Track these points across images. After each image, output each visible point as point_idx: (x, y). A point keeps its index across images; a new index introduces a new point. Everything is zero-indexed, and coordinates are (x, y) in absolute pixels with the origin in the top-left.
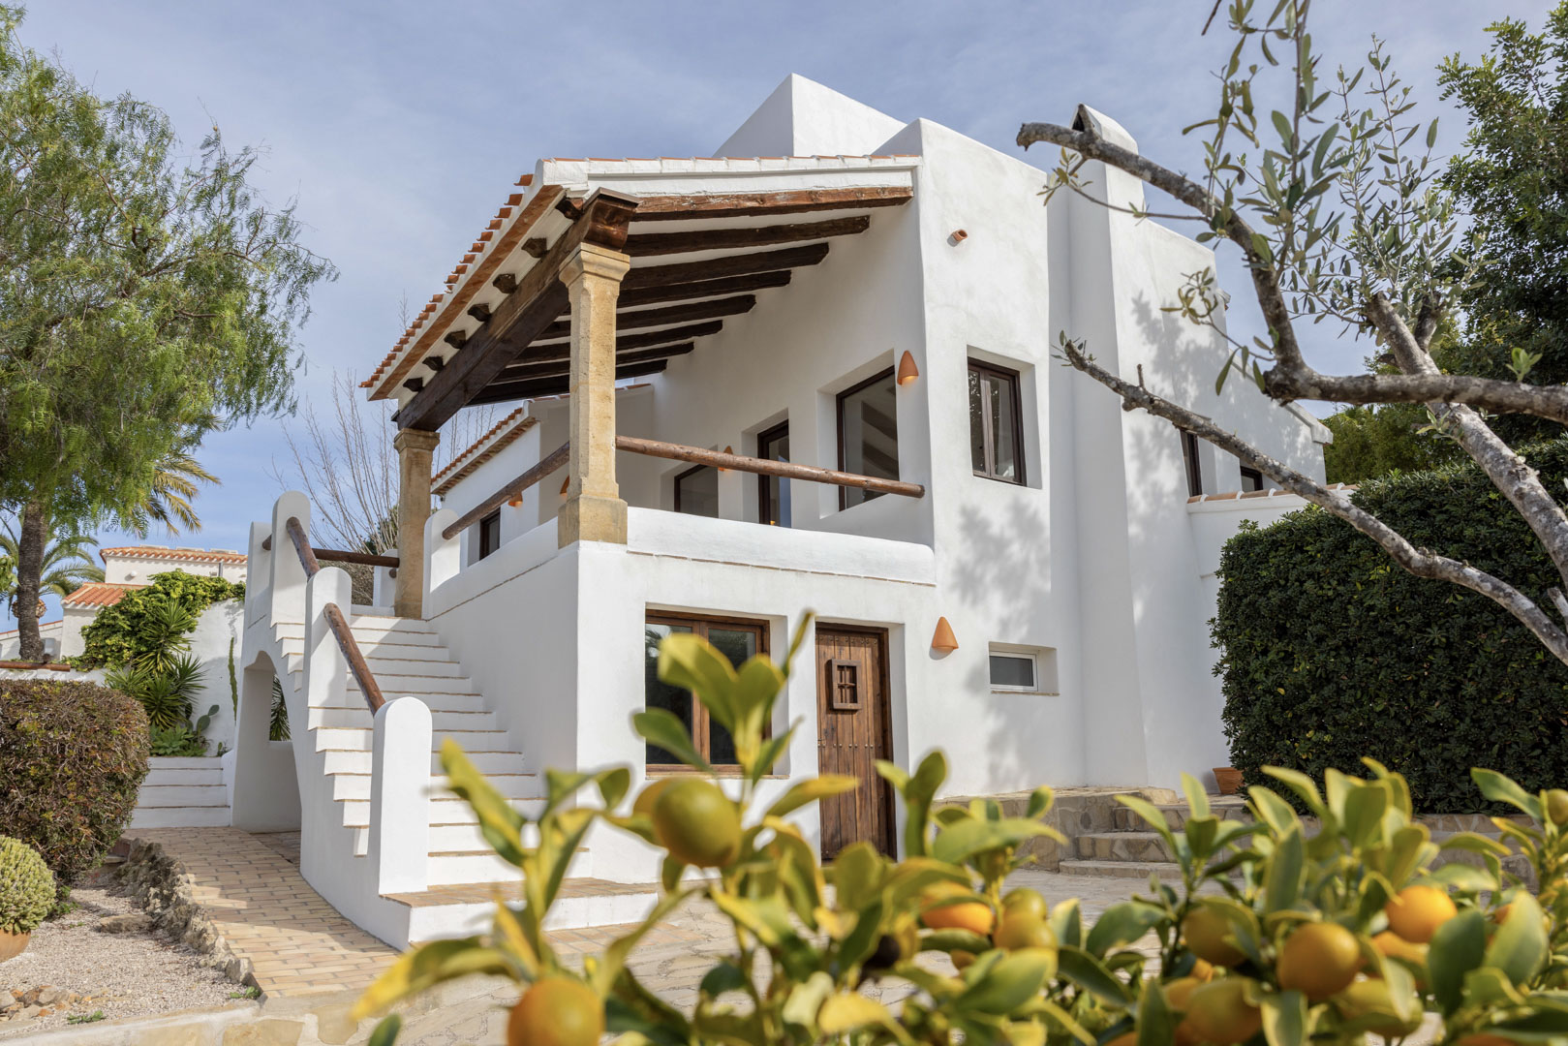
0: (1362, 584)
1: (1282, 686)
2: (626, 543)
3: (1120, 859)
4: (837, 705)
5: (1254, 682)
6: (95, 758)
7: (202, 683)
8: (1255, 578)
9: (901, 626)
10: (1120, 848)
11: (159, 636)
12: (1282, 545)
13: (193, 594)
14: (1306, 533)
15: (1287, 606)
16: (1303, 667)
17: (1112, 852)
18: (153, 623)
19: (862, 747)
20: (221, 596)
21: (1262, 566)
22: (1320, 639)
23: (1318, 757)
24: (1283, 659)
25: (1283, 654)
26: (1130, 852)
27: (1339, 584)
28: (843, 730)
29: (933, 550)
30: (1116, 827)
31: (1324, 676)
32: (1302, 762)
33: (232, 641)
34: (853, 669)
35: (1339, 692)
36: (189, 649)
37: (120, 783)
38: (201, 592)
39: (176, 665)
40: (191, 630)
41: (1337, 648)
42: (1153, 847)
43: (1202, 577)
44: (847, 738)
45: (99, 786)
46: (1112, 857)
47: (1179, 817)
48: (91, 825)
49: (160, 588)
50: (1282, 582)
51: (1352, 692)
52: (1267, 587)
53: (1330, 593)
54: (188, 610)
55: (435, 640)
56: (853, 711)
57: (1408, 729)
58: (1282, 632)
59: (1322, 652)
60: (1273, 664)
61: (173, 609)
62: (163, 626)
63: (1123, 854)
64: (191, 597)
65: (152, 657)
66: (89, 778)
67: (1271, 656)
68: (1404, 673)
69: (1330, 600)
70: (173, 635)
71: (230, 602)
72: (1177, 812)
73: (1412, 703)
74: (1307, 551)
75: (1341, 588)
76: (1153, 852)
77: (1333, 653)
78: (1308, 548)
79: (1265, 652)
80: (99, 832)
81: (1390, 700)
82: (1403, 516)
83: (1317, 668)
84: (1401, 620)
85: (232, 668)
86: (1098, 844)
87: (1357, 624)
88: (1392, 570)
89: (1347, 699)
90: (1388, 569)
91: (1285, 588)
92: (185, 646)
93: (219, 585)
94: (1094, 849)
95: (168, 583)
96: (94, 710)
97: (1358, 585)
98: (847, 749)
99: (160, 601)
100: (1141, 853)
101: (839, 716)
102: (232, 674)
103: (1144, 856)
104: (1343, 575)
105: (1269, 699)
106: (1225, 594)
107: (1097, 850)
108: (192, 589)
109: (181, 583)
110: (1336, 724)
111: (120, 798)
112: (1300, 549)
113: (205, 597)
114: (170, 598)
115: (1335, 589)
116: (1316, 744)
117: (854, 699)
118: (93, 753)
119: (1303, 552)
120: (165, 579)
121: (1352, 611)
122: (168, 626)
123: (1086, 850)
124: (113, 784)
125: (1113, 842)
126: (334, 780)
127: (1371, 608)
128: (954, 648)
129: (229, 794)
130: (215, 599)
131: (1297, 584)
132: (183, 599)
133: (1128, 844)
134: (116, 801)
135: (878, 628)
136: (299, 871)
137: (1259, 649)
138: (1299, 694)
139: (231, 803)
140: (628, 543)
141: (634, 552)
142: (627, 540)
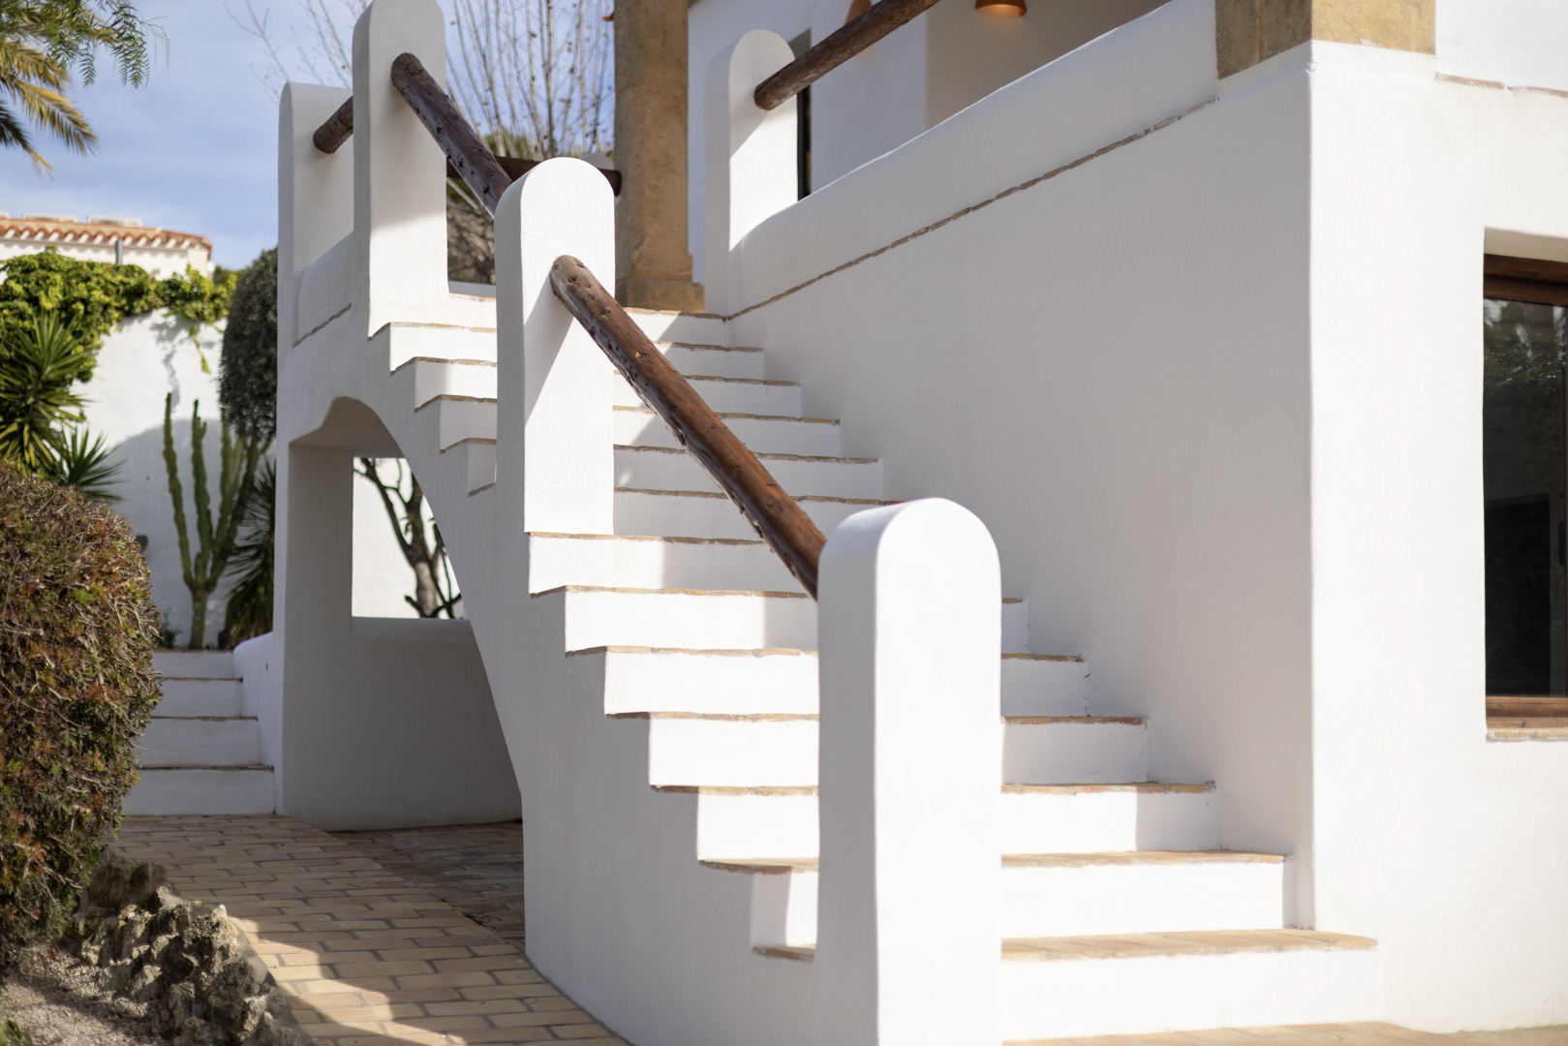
6: (41, 664)
7: (111, 490)
11: (24, 391)
13: (85, 302)
18: (11, 361)
20: (140, 305)
33: (169, 399)
36: (82, 418)
37: (99, 727)
38: (98, 295)
39: (61, 451)
40: (85, 376)
45: (53, 733)
48: (40, 837)
49: (18, 288)
54: (77, 334)
55: (754, 364)
61: (48, 332)
62: (31, 371)
64: (80, 307)
65: (11, 437)
66: (30, 715)
70: (52, 389)
71: (158, 316)
80: (56, 850)
85: (170, 456)
92: (74, 411)
93: (133, 282)
95: (32, 276)
96: (28, 538)
99: (22, 316)
102: (172, 470)
108: (81, 290)
109: (58, 277)
111: (101, 766)
113: (106, 306)
114: (39, 309)
118: (40, 652)
120: (28, 270)
122: (39, 369)
124: (85, 730)
126: (646, 731)
129: (271, 737)
130: (128, 314)
132: (66, 307)
134: (94, 773)
136: (521, 953)
139: (275, 755)
140: (1437, 51)
141: (1454, 79)
142: (1434, 43)
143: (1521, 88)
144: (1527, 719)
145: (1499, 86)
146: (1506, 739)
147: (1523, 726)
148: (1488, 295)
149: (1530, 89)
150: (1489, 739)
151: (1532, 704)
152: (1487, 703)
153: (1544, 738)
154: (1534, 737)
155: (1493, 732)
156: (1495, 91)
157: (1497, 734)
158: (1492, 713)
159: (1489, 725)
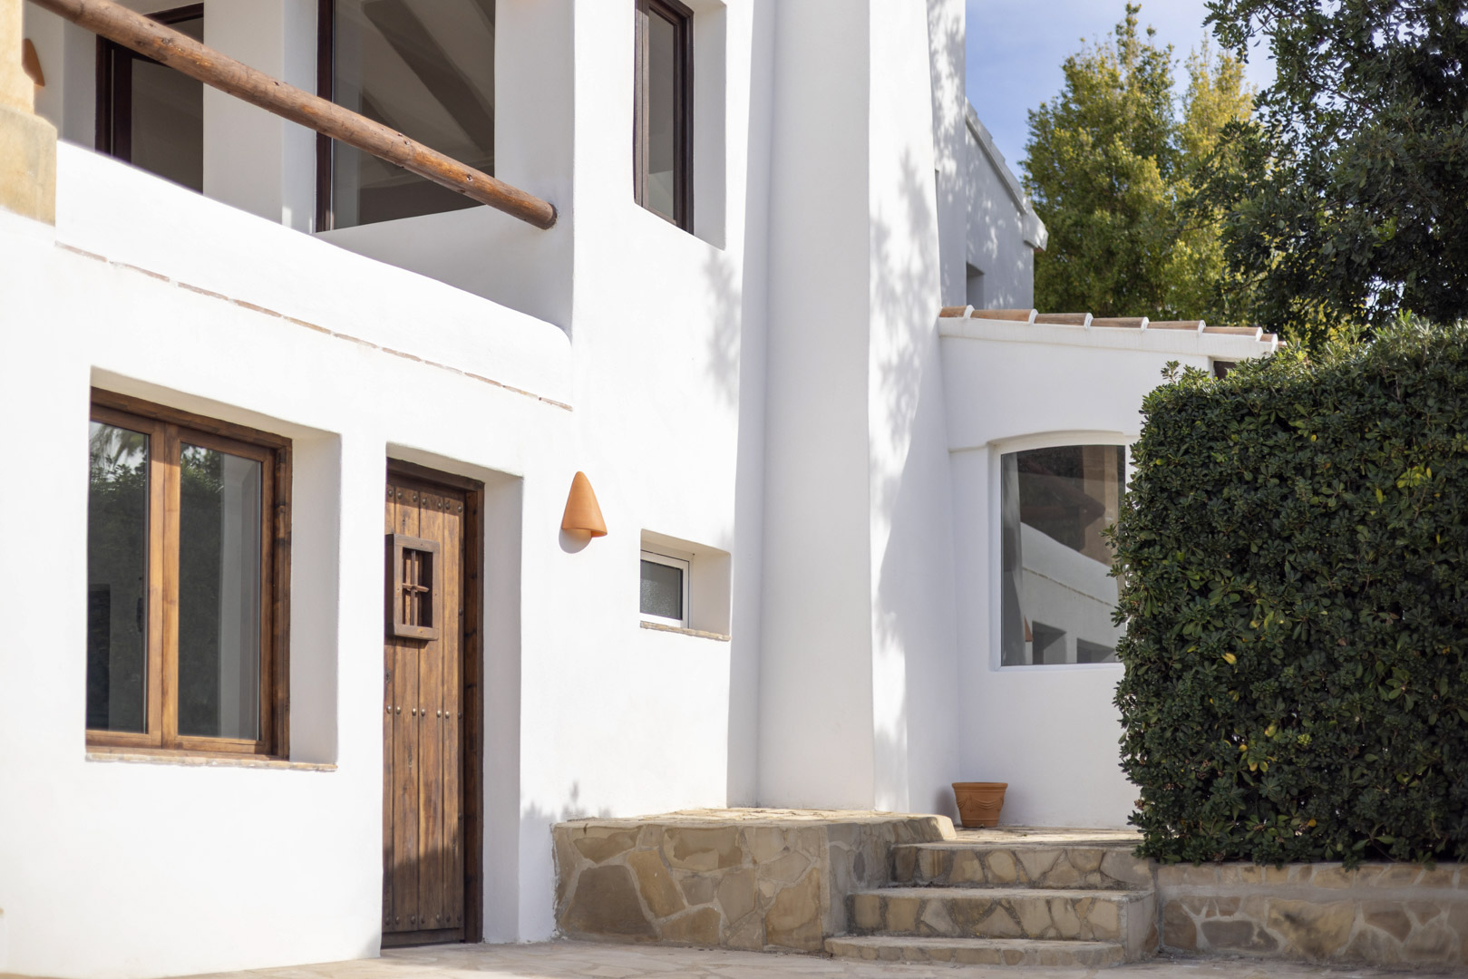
0: (1384, 493)
1: (1231, 649)
2: (52, 222)
3: (933, 933)
4: (400, 629)
5: (1183, 641)
8: (1205, 465)
9: (515, 481)
10: (937, 914)
12: (1250, 414)
14: (1298, 398)
15: (1256, 518)
16: (1271, 620)
17: (918, 922)
19: (432, 716)
21: (1218, 445)
22: (1308, 577)
23: (1279, 769)
24: (1235, 605)
25: (1236, 597)
26: (955, 921)
27: (1346, 489)
28: (404, 679)
29: (570, 336)
30: (895, 878)
31: (1304, 637)
32: (1246, 777)
34: (425, 558)
35: (1332, 664)
41: (1331, 594)
42: (1000, 912)
43: (951, 452)
44: (410, 697)
46: (919, 928)
47: (1018, 862)
50: (1248, 476)
51: (1351, 666)
52: (1222, 482)
53: (1332, 503)
56: (420, 643)
57: (1432, 730)
58: (1241, 561)
59: (1308, 598)
60: (1220, 612)
63: (942, 925)
67: (1215, 599)
68: (1440, 641)
69: (1330, 515)
72: (1014, 853)
73: (1444, 690)
74: (1295, 429)
75: (1348, 496)
76: (1000, 920)
77: (1326, 602)
78: (1299, 423)
79: (1205, 591)
81: (1410, 683)
82: (1458, 391)
83: (1295, 624)
84: (1442, 557)
86: (891, 907)
87: (1371, 556)
88: (1434, 476)
89: (1343, 676)
90: (1429, 472)
91: (1253, 486)
94: (883, 915)
97: (1379, 493)
98: (409, 718)
100: (975, 922)
101: (399, 649)
103: (980, 927)
104: (1354, 475)
105: (1210, 670)
106: (1146, 486)
107: (890, 917)
110: (1318, 716)
112: (1283, 425)
115: (1338, 496)
116: (1279, 747)
117: (426, 618)
119: (1286, 428)
121: (1364, 534)
123: (868, 917)
125: (923, 904)
127: (1395, 534)
128: (595, 533)
131: (1276, 481)
133: (953, 907)
135: (468, 480)
137: (1196, 586)
138: (1262, 664)
140: (57, 224)
141: (70, 248)
142: (54, 217)
143: (119, 264)
144: (113, 748)
145: (103, 259)
146: (100, 760)
147: (111, 752)
148: (93, 419)
149: (126, 265)
150: (87, 759)
151: (117, 737)
152: (87, 735)
153: (128, 761)
154: (121, 759)
155: (90, 755)
156: (99, 263)
157: (94, 756)
158: (90, 742)
159: (88, 751)
